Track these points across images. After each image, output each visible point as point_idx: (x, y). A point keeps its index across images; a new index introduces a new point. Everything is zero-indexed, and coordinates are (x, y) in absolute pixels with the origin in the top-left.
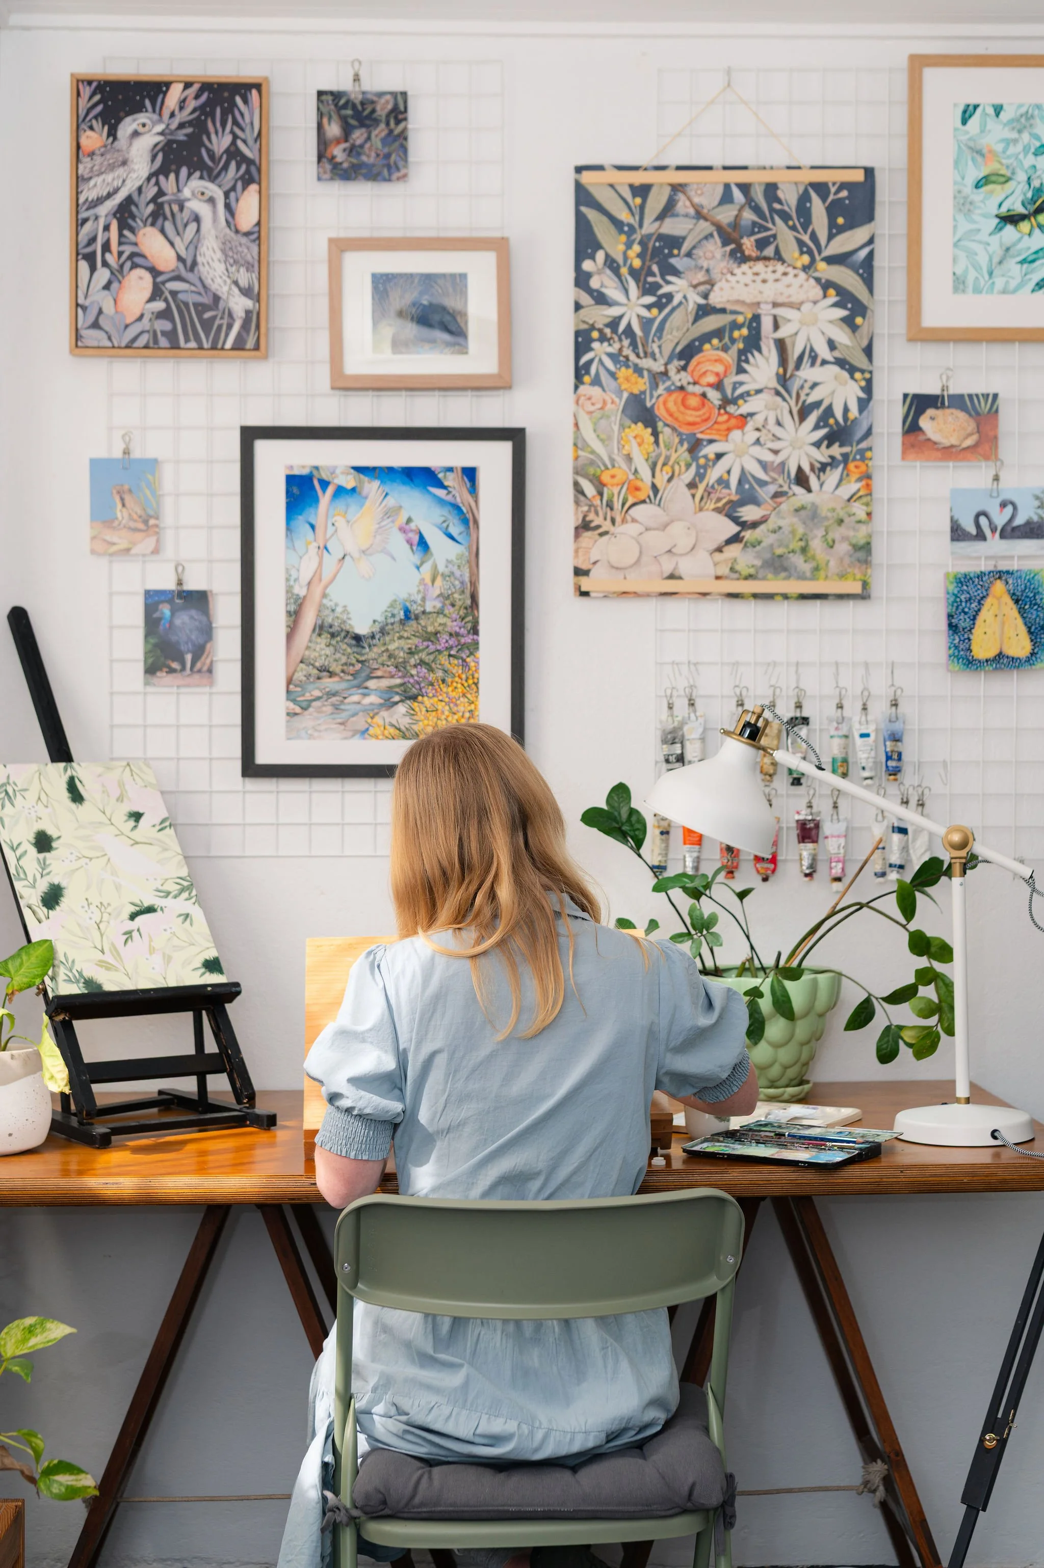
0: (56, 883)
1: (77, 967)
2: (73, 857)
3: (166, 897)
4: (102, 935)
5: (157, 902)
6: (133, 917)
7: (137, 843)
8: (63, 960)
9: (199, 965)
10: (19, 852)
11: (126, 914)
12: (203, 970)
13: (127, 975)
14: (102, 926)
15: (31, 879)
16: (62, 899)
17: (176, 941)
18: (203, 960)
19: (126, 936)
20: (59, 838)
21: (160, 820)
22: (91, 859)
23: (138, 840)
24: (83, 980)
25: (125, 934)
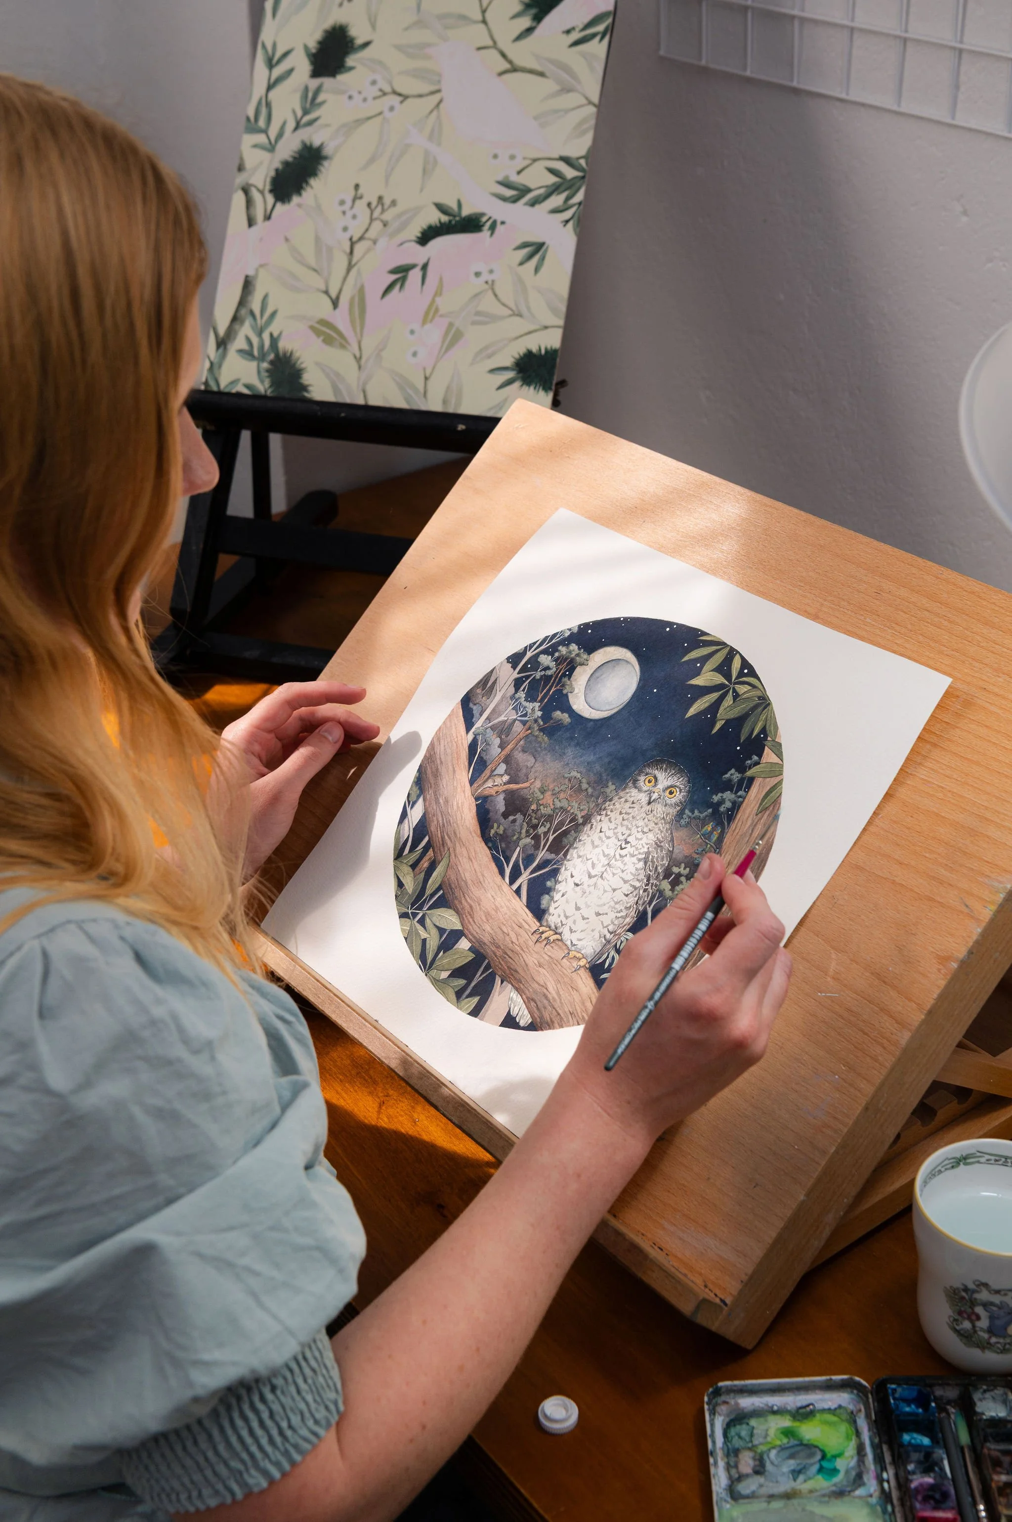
0: (316, 143)
1: (274, 328)
2: (374, 91)
3: (515, 200)
4: (350, 267)
5: (494, 209)
6: (426, 237)
7: (514, 69)
8: (257, 312)
9: (509, 362)
10: (277, 72)
11: (415, 231)
12: (511, 374)
13: (358, 359)
14: (359, 249)
15: (273, 132)
16: (313, 181)
17: (488, 304)
18: (522, 351)
19: (394, 277)
20: (366, 44)
21: (587, 20)
22: (405, 97)
23: (519, 62)
24: (272, 356)
25: (393, 271)
